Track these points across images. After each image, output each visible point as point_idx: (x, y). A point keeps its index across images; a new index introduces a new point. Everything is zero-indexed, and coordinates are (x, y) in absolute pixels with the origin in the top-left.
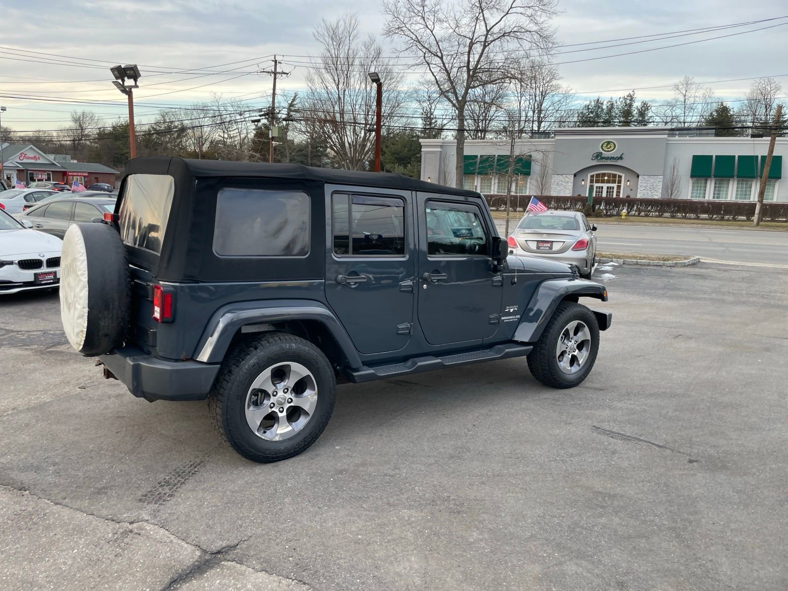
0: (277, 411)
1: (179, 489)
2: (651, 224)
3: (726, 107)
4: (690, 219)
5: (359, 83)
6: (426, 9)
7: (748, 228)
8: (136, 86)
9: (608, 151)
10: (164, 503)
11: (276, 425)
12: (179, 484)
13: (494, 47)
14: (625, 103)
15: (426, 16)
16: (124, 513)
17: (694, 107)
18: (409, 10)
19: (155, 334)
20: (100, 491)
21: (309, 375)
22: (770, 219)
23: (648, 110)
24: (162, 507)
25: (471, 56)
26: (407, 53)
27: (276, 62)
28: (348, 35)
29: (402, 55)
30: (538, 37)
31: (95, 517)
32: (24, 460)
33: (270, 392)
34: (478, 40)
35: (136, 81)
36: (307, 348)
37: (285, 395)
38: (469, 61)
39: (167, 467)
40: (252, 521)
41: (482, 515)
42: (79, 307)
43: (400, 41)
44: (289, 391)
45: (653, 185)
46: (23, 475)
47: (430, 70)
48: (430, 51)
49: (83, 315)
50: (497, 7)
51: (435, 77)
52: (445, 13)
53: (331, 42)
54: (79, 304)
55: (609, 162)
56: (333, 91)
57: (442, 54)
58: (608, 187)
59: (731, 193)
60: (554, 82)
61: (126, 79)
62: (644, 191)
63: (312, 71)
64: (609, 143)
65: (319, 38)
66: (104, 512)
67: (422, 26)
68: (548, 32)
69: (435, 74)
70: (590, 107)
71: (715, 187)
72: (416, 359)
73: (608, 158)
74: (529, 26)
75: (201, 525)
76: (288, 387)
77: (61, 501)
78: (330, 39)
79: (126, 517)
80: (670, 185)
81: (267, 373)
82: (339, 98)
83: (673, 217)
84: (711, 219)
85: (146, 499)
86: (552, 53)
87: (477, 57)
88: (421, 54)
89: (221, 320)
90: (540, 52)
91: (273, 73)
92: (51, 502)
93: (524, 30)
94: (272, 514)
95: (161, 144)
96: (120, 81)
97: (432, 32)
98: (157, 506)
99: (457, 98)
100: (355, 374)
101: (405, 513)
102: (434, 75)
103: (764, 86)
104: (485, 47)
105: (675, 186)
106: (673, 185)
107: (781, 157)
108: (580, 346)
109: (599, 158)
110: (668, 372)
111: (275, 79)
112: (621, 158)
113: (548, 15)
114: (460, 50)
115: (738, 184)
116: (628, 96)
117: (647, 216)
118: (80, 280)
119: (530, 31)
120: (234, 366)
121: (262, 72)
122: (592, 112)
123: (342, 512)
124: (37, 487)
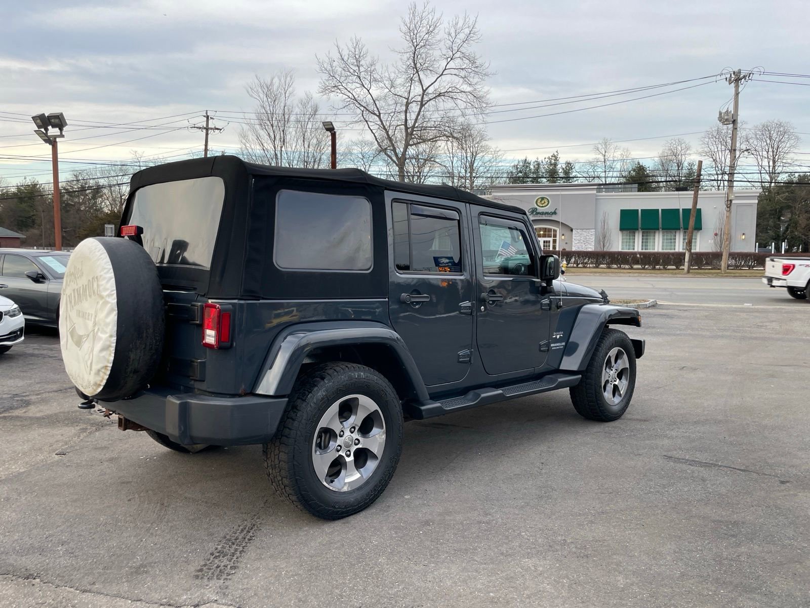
0: (344, 455)
1: (240, 559)
2: (592, 274)
3: (642, 166)
4: (624, 269)
5: (295, 139)
6: (362, 69)
7: (681, 276)
8: (62, 136)
9: (543, 207)
10: (229, 577)
11: (343, 472)
12: (238, 553)
13: (430, 106)
14: (550, 162)
15: (362, 75)
16: (182, 595)
17: (613, 167)
18: (344, 70)
19: (203, 364)
20: (139, 570)
21: (377, 410)
22: (697, 267)
23: (572, 169)
24: (228, 583)
25: (408, 114)
26: (345, 110)
27: (208, 117)
28: (283, 92)
29: (339, 112)
30: (472, 97)
31: (144, 603)
32: (20, 542)
33: (338, 433)
34: (413, 99)
35: (61, 130)
36: (376, 377)
37: (352, 435)
38: (406, 120)
39: (212, 534)
40: (352, 589)
41: (615, 557)
42: (104, 336)
43: (337, 98)
44: (356, 430)
45: (586, 239)
46: (24, 559)
47: (369, 128)
48: (367, 110)
49: (110, 346)
50: (431, 69)
51: (374, 134)
52: (380, 73)
53: (265, 99)
54: (104, 332)
55: (544, 217)
56: (269, 148)
57: (379, 112)
58: (544, 242)
59: (658, 244)
60: (483, 143)
61: (50, 128)
62: (578, 244)
63: (246, 127)
64: (543, 199)
65: (253, 94)
66: (156, 596)
67: (359, 86)
68: (481, 93)
69: (374, 131)
70: (518, 166)
71: (643, 239)
72: (476, 391)
73: (542, 214)
74: (462, 87)
75: (290, 600)
76: (356, 425)
77: (89, 587)
78: (265, 97)
79: (186, 599)
80: (601, 238)
81: (335, 407)
82: (276, 155)
83: (609, 268)
84: (644, 269)
85: (203, 575)
86: (488, 111)
87: (414, 116)
88: (359, 111)
89: (282, 344)
90: (475, 111)
91: (205, 128)
92: (76, 589)
93: (459, 91)
94: (373, 578)
95: (74, 206)
96: (43, 130)
97: (368, 91)
98: (222, 581)
99: (396, 155)
100: (423, 408)
101: (528, 562)
102: (372, 132)
103: (675, 146)
104: (422, 105)
105: (606, 238)
106: (604, 238)
107: (700, 209)
108: (620, 376)
109: (535, 213)
110: (696, 401)
111: (207, 134)
112: (555, 213)
113: (481, 77)
114: (397, 109)
115: (663, 236)
116: (552, 156)
117: (584, 267)
118: (106, 303)
119: (464, 92)
120: (299, 401)
121: (193, 127)
122: (521, 172)
123: (454, 569)
124: (50, 573)
